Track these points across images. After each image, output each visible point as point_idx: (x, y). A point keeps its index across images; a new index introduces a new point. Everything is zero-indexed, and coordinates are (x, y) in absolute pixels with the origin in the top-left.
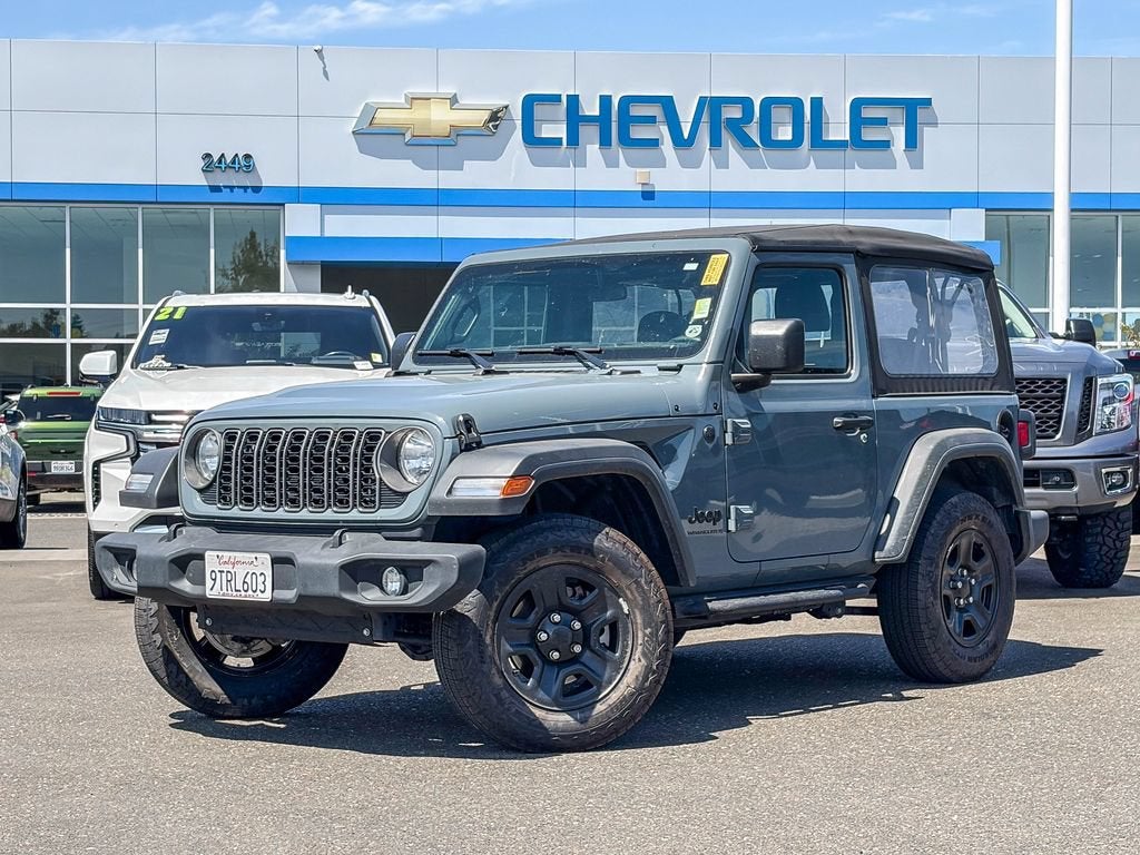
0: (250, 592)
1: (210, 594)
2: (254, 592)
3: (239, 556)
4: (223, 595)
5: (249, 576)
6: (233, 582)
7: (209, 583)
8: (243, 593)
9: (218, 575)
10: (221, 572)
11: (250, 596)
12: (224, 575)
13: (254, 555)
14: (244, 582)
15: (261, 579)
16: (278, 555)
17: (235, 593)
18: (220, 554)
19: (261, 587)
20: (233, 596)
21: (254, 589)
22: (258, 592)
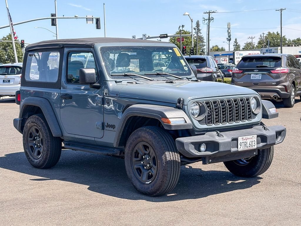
0: (251, 147)
1: (240, 150)
2: (252, 146)
3: (248, 137)
4: (243, 149)
5: (251, 142)
6: (246, 145)
7: (239, 147)
8: (249, 147)
9: (242, 143)
11: (251, 148)
12: (244, 143)
13: (252, 136)
14: (249, 144)
15: (254, 142)
16: (258, 135)
17: (247, 148)
18: (243, 137)
19: (254, 145)
20: (246, 149)
21: (252, 145)
22: (253, 146)
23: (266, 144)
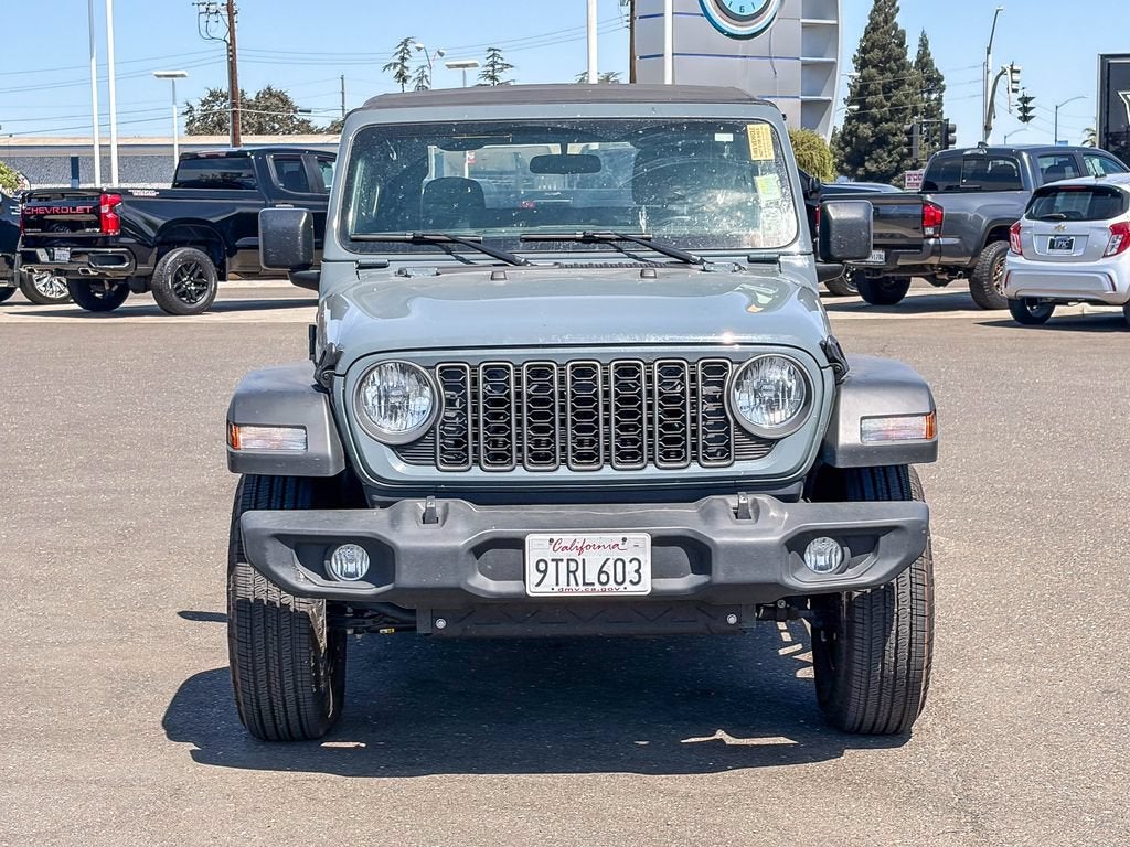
0: (612, 584)
1: (533, 590)
2: (619, 584)
3: (593, 538)
4: (561, 591)
5: (610, 563)
6: (579, 574)
7: (533, 576)
8: (598, 587)
9: (552, 566)
10: (557, 561)
11: (614, 591)
12: (563, 566)
13: (622, 536)
14: (601, 572)
15: (632, 566)
16: (663, 534)
17: (582, 588)
18: (556, 537)
19: (633, 577)
20: (581, 591)
21: (620, 579)
22: (627, 583)
23: (706, 584)
